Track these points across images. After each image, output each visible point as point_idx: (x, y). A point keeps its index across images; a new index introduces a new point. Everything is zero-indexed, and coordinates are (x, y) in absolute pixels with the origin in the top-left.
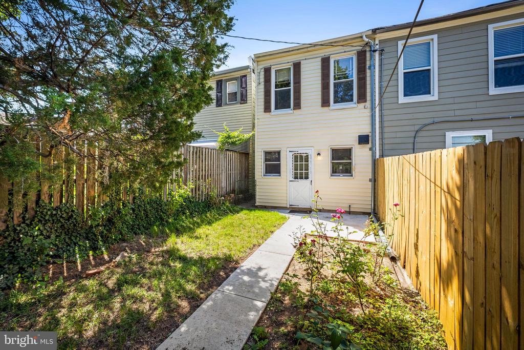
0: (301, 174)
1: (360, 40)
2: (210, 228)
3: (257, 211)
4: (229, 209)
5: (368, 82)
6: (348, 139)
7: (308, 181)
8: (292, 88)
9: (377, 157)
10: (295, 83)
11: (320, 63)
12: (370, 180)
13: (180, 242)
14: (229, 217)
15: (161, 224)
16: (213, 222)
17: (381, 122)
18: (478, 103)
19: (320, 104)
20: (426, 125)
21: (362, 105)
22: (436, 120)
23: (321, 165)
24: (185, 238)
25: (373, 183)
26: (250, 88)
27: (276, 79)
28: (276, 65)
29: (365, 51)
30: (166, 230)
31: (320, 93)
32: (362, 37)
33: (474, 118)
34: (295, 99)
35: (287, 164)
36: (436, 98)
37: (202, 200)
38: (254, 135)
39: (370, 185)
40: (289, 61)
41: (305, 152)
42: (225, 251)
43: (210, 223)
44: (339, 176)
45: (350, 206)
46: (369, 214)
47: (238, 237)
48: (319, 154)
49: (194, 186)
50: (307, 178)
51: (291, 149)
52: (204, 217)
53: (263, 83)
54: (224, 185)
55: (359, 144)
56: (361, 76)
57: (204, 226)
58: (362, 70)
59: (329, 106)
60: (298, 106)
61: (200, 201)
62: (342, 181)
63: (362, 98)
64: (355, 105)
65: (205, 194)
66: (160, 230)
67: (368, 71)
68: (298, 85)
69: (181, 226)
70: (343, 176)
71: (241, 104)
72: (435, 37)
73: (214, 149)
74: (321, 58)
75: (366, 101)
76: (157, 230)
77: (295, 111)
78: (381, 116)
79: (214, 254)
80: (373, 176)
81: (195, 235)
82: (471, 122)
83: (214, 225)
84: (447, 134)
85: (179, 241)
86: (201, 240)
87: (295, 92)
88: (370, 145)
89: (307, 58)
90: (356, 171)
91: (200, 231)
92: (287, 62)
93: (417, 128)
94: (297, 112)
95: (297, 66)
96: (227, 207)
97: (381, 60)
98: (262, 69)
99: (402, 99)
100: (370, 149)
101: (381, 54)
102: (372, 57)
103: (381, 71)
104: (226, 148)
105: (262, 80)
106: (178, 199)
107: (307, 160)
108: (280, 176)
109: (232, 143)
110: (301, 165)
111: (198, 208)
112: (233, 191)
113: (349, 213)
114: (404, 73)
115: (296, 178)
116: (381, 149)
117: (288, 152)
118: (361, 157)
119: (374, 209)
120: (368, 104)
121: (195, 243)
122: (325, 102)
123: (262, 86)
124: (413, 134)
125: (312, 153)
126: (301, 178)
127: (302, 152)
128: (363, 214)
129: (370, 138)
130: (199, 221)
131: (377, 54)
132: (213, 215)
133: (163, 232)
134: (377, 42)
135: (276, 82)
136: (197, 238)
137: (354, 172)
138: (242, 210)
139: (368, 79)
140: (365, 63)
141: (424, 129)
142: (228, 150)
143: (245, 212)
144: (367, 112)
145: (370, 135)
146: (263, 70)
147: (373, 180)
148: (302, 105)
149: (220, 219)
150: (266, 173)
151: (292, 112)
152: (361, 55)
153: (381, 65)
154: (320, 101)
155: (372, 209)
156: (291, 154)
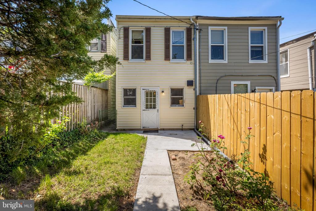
0: (151, 105)
1: (188, 21)
2: (86, 157)
3: (121, 135)
4: (98, 135)
5: (193, 48)
6: (181, 83)
7: (155, 110)
8: (144, 44)
9: (198, 94)
10: (147, 42)
11: (163, 31)
12: (194, 109)
13: (56, 183)
14: (100, 143)
15: (26, 163)
16: (87, 151)
17: (200, 73)
18: (244, 67)
19: (164, 58)
20: (222, 77)
21: (189, 62)
22: (227, 74)
23: (163, 99)
24: (61, 176)
25: (196, 110)
26: (109, 42)
27: (132, 37)
28: (134, 27)
29: (191, 28)
30: (35, 170)
31: (164, 51)
32: (190, 19)
33: (243, 74)
34: (146, 53)
35: (141, 98)
36: (226, 62)
37: (71, 129)
38: (115, 76)
39: (193, 112)
40: (143, 26)
41: (153, 90)
42: (112, 183)
43: (84, 152)
44: (176, 106)
45: (183, 125)
46: (193, 129)
47: (117, 163)
48: (163, 92)
49: (70, 120)
50: (155, 108)
51: (144, 88)
52: (76, 146)
53: (123, 38)
54: (89, 115)
55: (187, 86)
56: (189, 44)
57: (79, 157)
58: (189, 40)
59: (170, 60)
60: (148, 58)
61: (69, 131)
62: (177, 109)
63: (189, 57)
64: (185, 62)
65: (74, 124)
66: (26, 170)
67: (193, 41)
68: (149, 43)
69: (54, 161)
70: (178, 106)
71: (101, 52)
72: (226, 28)
73: (81, 85)
74: (164, 28)
75: (191, 60)
76: (21, 172)
77: (146, 61)
78: (200, 70)
79: (101, 190)
80: (196, 106)
81: (72, 169)
82: (241, 77)
83: (89, 153)
84: (232, 82)
85: (54, 181)
86: (81, 175)
87: (146, 48)
88: (193, 87)
89: (155, 26)
90: (186, 102)
91: (78, 163)
92: (141, 26)
93: (218, 78)
94: (148, 62)
95: (148, 30)
96: (96, 133)
97: (200, 36)
98: (122, 27)
99: (211, 61)
100: (194, 89)
101: (200, 32)
102: (195, 33)
103: (199, 42)
104: (92, 85)
105: (122, 36)
106: (50, 135)
107: (155, 96)
108: (136, 106)
109: (97, 81)
110: (151, 99)
111: (68, 138)
112: (97, 119)
113: (182, 130)
114: (211, 46)
115: (147, 108)
116: (200, 89)
117: (142, 89)
118: (189, 94)
119: (196, 126)
120: (193, 61)
121: (76, 181)
122: (167, 58)
123: (122, 40)
124: (216, 81)
125: (158, 91)
126: (151, 108)
127: (151, 90)
128: (190, 130)
129: (194, 83)
130: (73, 151)
131: (197, 32)
132: (84, 143)
133: (30, 173)
134: (198, 24)
135: (132, 39)
136: (76, 173)
137: (184, 104)
138: (108, 134)
139: (193, 46)
140: (191, 36)
141: (222, 79)
142: (93, 86)
143: (111, 136)
144: (192, 67)
145: (194, 80)
146: (123, 29)
147: (196, 108)
148: (152, 58)
149: (93, 146)
150: (125, 104)
151: (144, 61)
152: (189, 30)
153: (199, 39)
154: (164, 56)
155: (195, 126)
156: (144, 91)
